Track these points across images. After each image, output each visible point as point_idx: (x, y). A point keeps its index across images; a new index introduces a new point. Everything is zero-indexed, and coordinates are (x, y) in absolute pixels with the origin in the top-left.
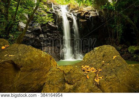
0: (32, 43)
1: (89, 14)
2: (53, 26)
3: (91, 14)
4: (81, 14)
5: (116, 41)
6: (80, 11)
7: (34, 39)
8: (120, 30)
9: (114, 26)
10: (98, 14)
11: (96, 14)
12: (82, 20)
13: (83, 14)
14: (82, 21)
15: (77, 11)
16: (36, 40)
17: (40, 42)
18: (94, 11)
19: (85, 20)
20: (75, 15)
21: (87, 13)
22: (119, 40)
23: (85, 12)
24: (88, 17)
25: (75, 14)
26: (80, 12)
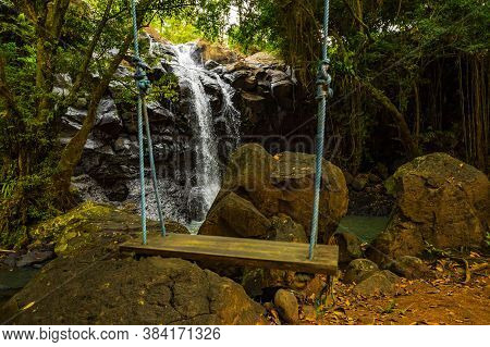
0: (92, 169)
1: (269, 78)
2: (157, 111)
3: (274, 80)
4: (246, 76)
5: (351, 161)
6: (242, 68)
7: (97, 153)
8: (360, 129)
9: (342, 116)
10: (294, 80)
11: (289, 78)
12: (249, 97)
13: (253, 78)
14: (251, 99)
15: (231, 67)
16: (105, 158)
17: (118, 164)
18: (279, 68)
19: (261, 98)
20: (227, 81)
21: (261, 75)
22: (358, 160)
23: (256, 73)
24: (268, 88)
25: (226, 76)
26: (243, 72)
